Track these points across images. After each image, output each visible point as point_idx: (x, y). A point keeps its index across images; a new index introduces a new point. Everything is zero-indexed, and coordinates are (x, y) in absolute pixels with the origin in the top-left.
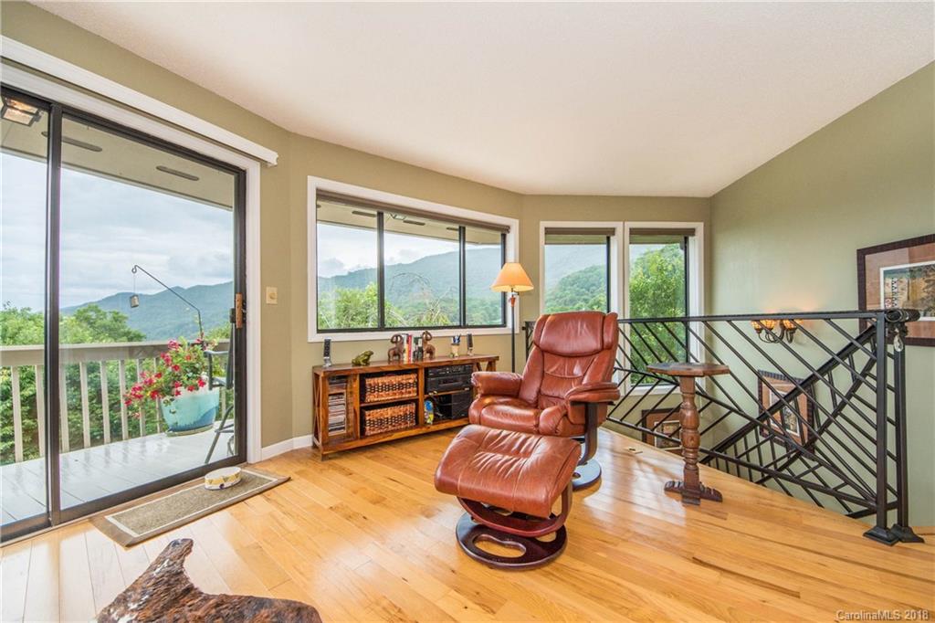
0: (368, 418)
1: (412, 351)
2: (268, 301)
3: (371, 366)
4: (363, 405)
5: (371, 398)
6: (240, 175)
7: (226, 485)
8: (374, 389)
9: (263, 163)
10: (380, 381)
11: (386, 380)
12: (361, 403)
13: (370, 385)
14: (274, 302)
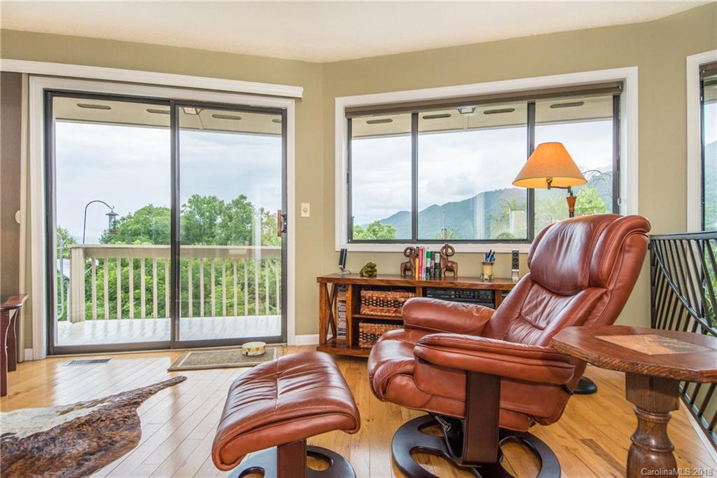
0: (361, 330)
1: (424, 267)
2: (303, 215)
3: (378, 278)
4: (356, 316)
5: (366, 311)
6: (283, 112)
7: (250, 354)
8: (369, 302)
9: (298, 99)
10: (376, 294)
11: (381, 295)
12: (353, 313)
13: (365, 297)
14: (307, 215)
